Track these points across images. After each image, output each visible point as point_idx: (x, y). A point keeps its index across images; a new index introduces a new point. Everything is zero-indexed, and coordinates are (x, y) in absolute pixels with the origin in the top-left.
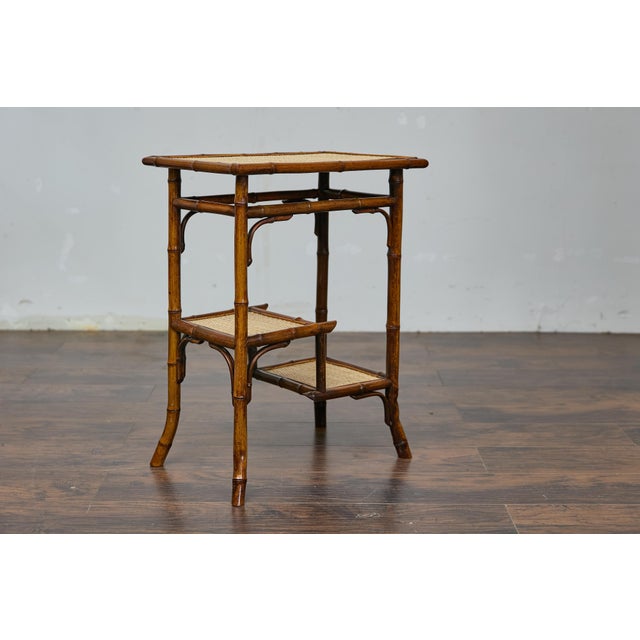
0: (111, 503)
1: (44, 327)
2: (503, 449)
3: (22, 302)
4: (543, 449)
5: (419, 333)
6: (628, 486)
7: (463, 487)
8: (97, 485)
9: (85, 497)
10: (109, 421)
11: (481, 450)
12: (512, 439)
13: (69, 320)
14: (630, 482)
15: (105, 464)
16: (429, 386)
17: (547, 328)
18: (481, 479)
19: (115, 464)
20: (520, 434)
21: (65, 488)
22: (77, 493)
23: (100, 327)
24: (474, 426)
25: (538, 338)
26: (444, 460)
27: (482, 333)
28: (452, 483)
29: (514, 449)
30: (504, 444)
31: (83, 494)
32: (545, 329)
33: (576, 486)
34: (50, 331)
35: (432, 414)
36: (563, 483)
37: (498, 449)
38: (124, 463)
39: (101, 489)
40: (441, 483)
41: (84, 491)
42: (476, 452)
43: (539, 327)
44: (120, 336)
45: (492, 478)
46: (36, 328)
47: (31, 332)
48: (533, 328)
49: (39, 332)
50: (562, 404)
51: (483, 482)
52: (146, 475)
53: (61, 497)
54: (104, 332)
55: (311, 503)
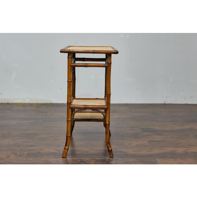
0: (31, 159)
1: (6, 102)
2: (155, 141)
4: (168, 141)
5: (126, 104)
6: (195, 153)
7: (143, 153)
8: (26, 153)
10: (28, 132)
12: (158, 138)
13: (14, 100)
14: (196, 151)
16: (131, 121)
19: (31, 146)
20: (160, 136)
21: (16, 154)
22: (20, 156)
23: (24, 102)
24: (146, 134)
25: (164, 105)
26: (137, 145)
27: (147, 104)
28: (139, 152)
29: (158, 141)
30: (156, 140)
31: (21, 156)
33: (179, 153)
34: (8, 103)
35: (132, 130)
36: (175, 152)
37: (153, 141)
38: (34, 146)
42: (147, 142)
43: (165, 102)
44: (31, 105)
45: (152, 150)
46: (3, 102)
47: (2, 104)
48: (163, 103)
49: (4, 104)
50: (173, 127)
51: (149, 151)
52: (42, 150)
53: (14, 157)
54: (25, 104)
55: (95, 159)
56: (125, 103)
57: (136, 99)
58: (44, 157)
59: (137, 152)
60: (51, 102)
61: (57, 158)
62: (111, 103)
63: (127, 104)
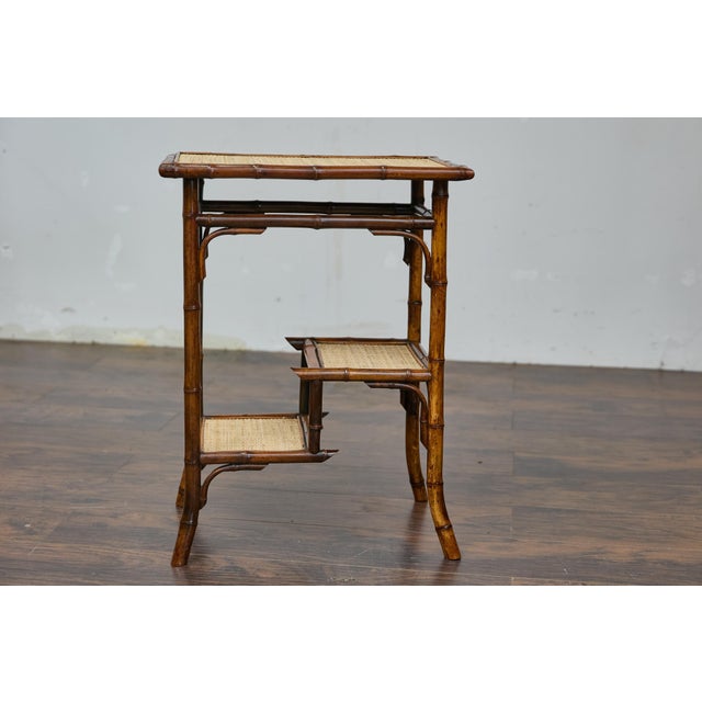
0: (60, 547)
1: (88, 340)
2: (544, 510)
3: (66, 310)
4: (592, 513)
5: (515, 365)
6: (676, 564)
7: (472, 553)
8: (56, 524)
9: (37, 537)
10: (105, 451)
11: (516, 509)
12: (561, 499)
13: (116, 333)
14: (680, 560)
15: (76, 501)
16: (495, 429)
17: (673, 364)
18: (501, 544)
19: (87, 501)
21: (18, 526)
22: (30, 532)
23: (149, 343)
25: (660, 376)
26: (467, 519)
27: (591, 368)
29: (558, 511)
31: (36, 533)
32: (668, 367)
33: (610, 561)
34: (94, 345)
35: (480, 462)
36: (596, 556)
39: (58, 529)
41: (38, 530)
42: (509, 512)
43: (662, 364)
45: (513, 545)
46: (79, 340)
47: (73, 345)
48: (654, 365)
49: (82, 345)
50: (645, 460)
52: (115, 516)
53: (10, 535)
54: (153, 348)
55: (283, 561)
56: (509, 360)
58: (109, 545)
60: (244, 348)
61: (151, 548)
62: (446, 358)
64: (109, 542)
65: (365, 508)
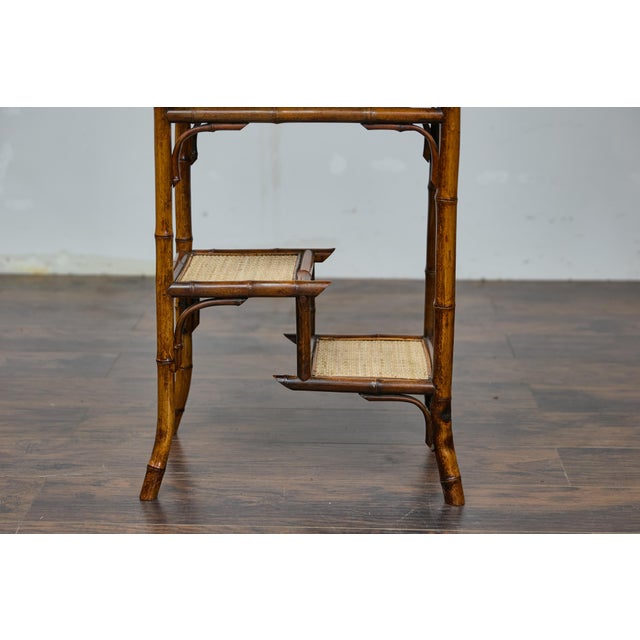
2: (593, 451)
7: (534, 506)
8: (31, 497)
9: (13, 515)
10: (52, 405)
11: (562, 452)
12: (606, 437)
13: (8, 260)
15: (43, 467)
16: (495, 358)
18: (561, 494)
19: (57, 467)
20: (618, 430)
23: (50, 270)
24: (555, 416)
26: (511, 466)
28: (521, 501)
29: (608, 450)
30: (597, 444)
31: (10, 510)
35: (496, 398)
37: (585, 451)
38: (68, 466)
39: (36, 503)
40: (504, 500)
41: (14, 507)
42: (556, 455)
44: (76, 282)
45: (577, 494)
51: (563, 499)
52: (98, 484)
54: (56, 276)
57: (526, 262)
58: (105, 519)
59: (512, 501)
63: (483, 282)
64: (103, 516)
65: (389, 459)
